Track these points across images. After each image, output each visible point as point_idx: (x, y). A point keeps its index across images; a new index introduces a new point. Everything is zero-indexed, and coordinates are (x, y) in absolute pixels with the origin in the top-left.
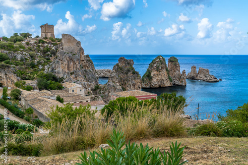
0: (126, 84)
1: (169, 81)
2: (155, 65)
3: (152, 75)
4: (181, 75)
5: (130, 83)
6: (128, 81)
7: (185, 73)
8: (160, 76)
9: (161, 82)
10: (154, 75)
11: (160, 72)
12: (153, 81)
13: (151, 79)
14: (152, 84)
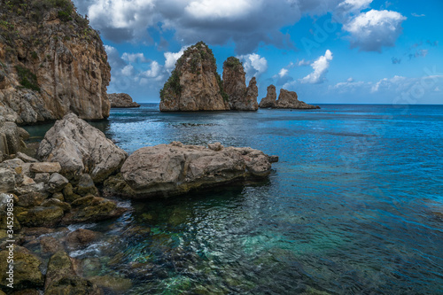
0: (35, 57)
1: (221, 99)
2: (188, 59)
3: (182, 83)
4: (248, 89)
5: (48, 52)
6: (44, 45)
7: (255, 83)
8: (200, 85)
9: (204, 99)
10: (186, 82)
11: (198, 74)
12: (184, 96)
13: (180, 91)
14: (182, 102)
